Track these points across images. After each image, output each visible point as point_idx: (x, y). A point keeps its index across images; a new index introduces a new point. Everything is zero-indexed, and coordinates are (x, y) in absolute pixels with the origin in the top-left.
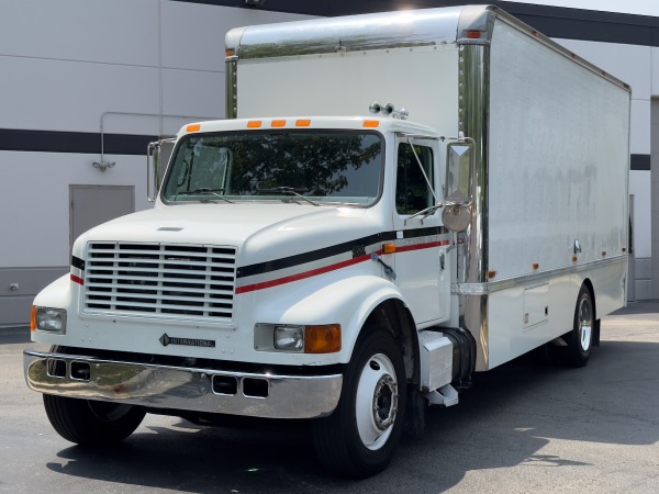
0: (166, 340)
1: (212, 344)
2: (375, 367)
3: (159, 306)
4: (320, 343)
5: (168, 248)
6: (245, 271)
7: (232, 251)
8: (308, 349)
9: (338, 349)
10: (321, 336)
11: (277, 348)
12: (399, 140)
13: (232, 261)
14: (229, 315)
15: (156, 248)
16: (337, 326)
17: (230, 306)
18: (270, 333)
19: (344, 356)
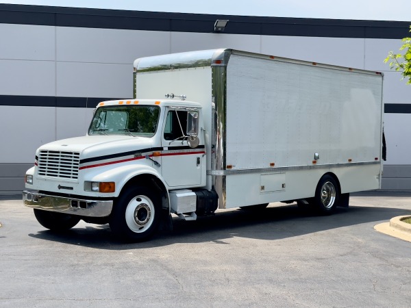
0: (60, 187)
1: (72, 188)
2: (139, 200)
3: (58, 174)
4: (107, 189)
5: (62, 152)
6: (82, 161)
7: (78, 154)
8: (101, 191)
9: (114, 191)
10: (107, 186)
11: (92, 190)
12: (168, 110)
13: (78, 158)
14: (77, 178)
15: (58, 152)
16: (113, 183)
17: (77, 174)
18: (89, 185)
19: (116, 194)
